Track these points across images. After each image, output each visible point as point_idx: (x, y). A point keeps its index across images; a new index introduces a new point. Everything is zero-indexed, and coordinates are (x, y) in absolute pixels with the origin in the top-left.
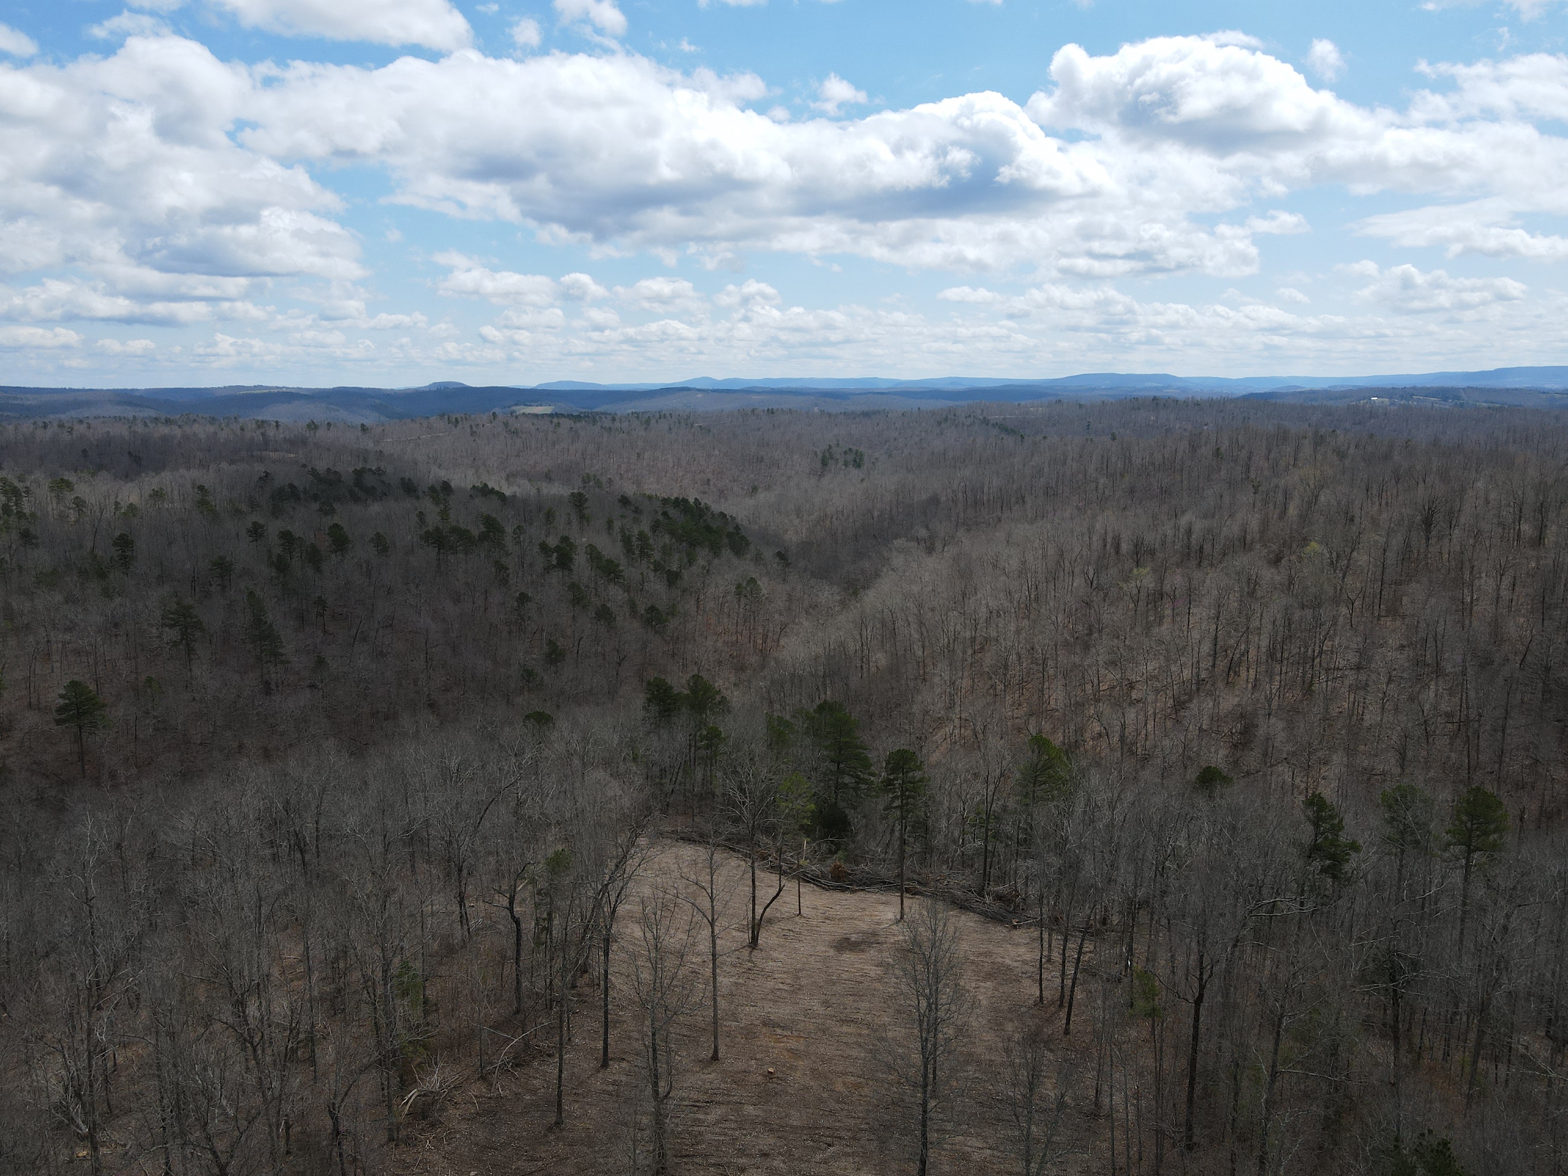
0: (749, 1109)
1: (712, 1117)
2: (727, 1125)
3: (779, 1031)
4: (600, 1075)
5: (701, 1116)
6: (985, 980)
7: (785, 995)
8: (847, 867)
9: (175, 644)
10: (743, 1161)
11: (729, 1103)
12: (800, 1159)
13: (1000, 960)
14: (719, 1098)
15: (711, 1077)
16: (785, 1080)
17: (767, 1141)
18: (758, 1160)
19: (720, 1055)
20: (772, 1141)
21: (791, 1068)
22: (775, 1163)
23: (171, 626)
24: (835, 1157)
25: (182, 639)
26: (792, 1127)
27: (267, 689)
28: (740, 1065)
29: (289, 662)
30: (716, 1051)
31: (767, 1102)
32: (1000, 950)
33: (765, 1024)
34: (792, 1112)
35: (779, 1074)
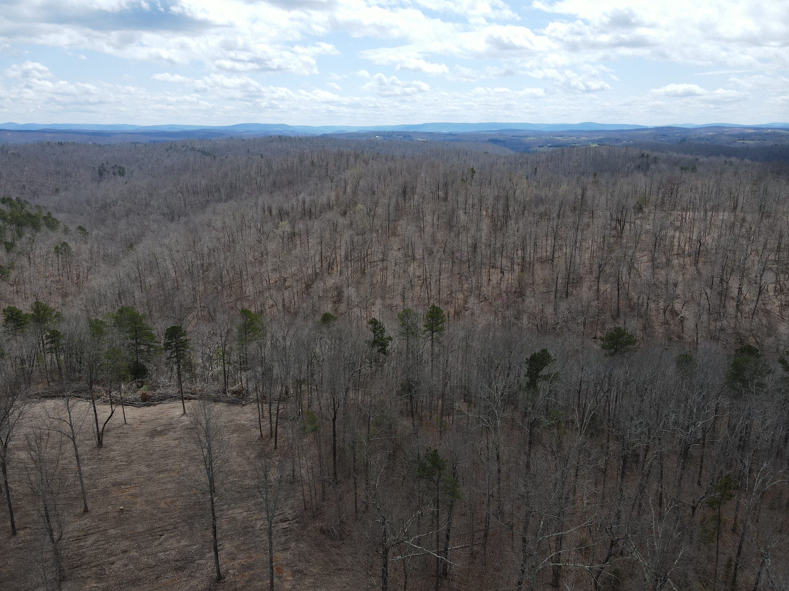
0: (112, 532)
1: (89, 543)
2: (99, 543)
3: (123, 487)
4: (12, 541)
5: (83, 544)
6: (232, 434)
7: (123, 467)
8: (150, 393)
10: (112, 559)
11: (98, 532)
12: (146, 547)
13: (239, 422)
14: (92, 531)
15: (86, 521)
16: (131, 511)
17: (125, 544)
18: (121, 555)
19: (89, 508)
20: (127, 544)
21: (133, 503)
22: (131, 554)
24: (166, 540)
26: (138, 533)
28: (102, 511)
30: (86, 508)
31: (121, 525)
32: (238, 418)
33: (114, 485)
34: (138, 525)
35: (127, 509)
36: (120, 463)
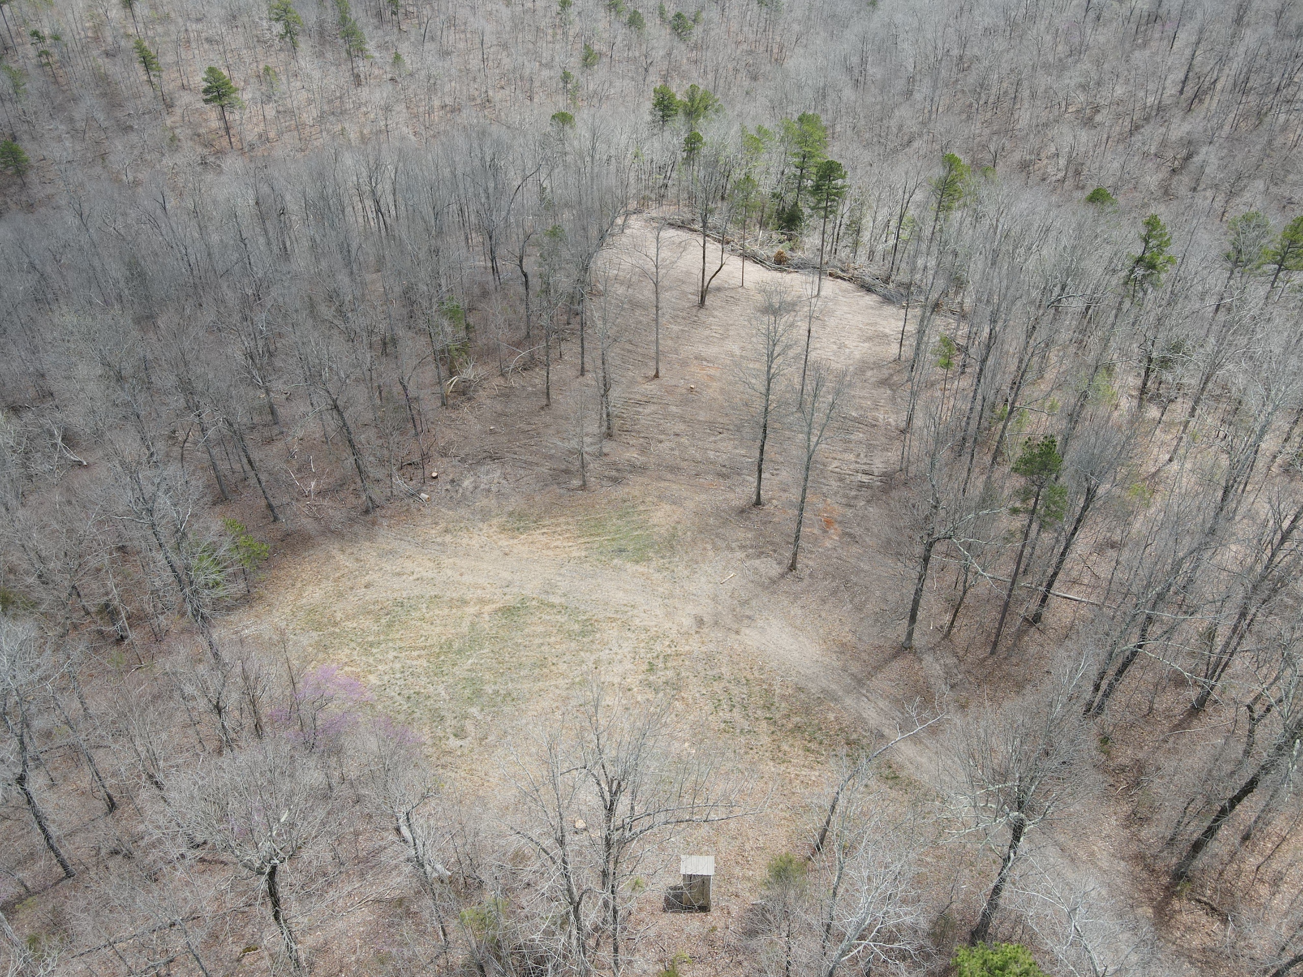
0: (673, 409)
1: (647, 411)
2: (656, 416)
3: (705, 363)
4: (578, 380)
5: (641, 410)
7: (715, 340)
8: (788, 254)
9: (282, 37)
10: (662, 437)
11: (660, 403)
12: (699, 439)
14: (655, 400)
15: (651, 388)
16: (701, 394)
17: (680, 427)
18: (672, 437)
19: (660, 374)
20: (683, 428)
21: (707, 386)
22: (682, 440)
23: (277, 20)
24: (721, 440)
26: (699, 421)
28: (673, 382)
29: (372, 57)
30: (657, 372)
31: (686, 405)
33: (696, 358)
34: (701, 412)
35: (698, 390)
36: (714, 334)
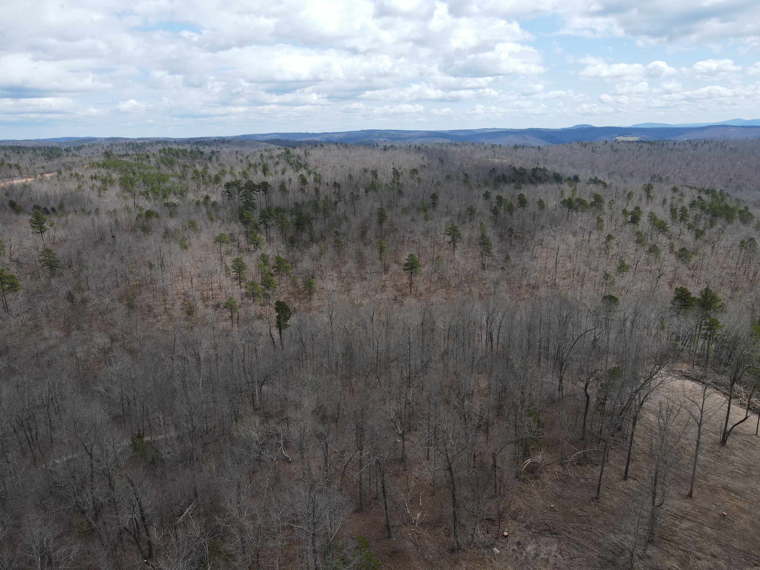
0: (708, 529)
1: (684, 526)
2: (692, 532)
3: (733, 494)
4: (622, 483)
5: (678, 523)
7: (740, 476)
9: (449, 243)
10: (699, 554)
11: (695, 522)
14: (689, 517)
15: (686, 505)
16: (732, 522)
17: (716, 549)
18: (709, 557)
19: (693, 495)
20: (719, 551)
21: (738, 516)
22: (719, 563)
23: (448, 235)
25: (452, 241)
26: (733, 547)
27: (483, 267)
28: (705, 505)
29: (494, 256)
30: (691, 493)
31: (719, 529)
33: (724, 488)
34: (735, 540)
35: (729, 517)
36: (738, 471)
